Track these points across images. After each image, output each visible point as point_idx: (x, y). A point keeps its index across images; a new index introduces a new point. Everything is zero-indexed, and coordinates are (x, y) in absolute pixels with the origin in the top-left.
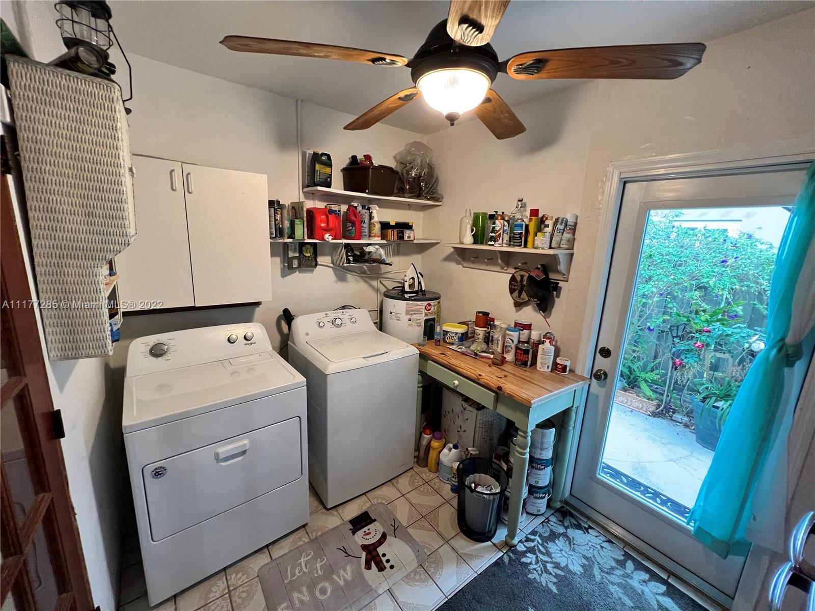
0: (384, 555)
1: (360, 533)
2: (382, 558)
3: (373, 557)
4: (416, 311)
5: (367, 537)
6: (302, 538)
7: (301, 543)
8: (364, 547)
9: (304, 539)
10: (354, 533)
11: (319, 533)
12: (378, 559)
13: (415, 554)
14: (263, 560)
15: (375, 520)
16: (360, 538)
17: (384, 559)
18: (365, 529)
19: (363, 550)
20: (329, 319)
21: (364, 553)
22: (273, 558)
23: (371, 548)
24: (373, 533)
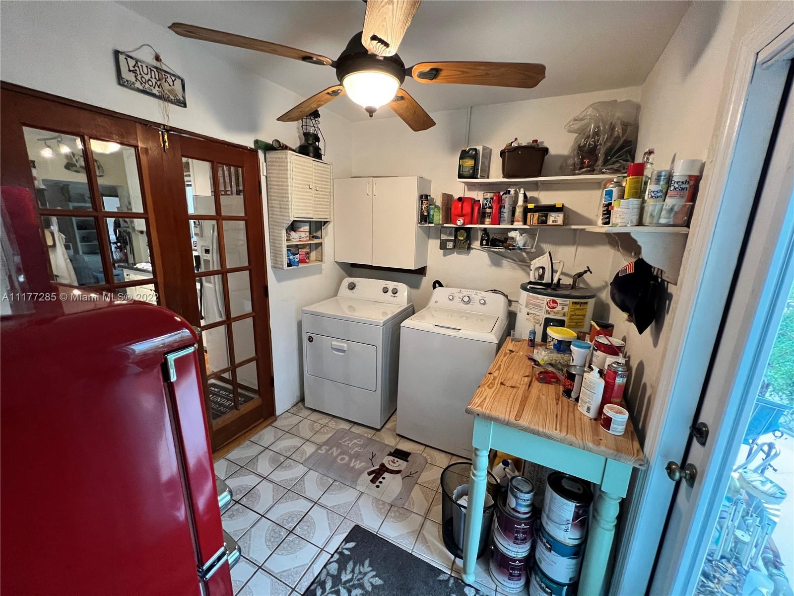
0: (384, 478)
1: (391, 458)
2: (381, 478)
3: (378, 474)
4: (535, 305)
5: (391, 463)
6: (369, 434)
7: (366, 435)
8: (383, 465)
9: (369, 435)
10: (389, 455)
11: (378, 440)
12: (378, 476)
13: (397, 497)
14: (345, 426)
15: (407, 461)
16: (387, 461)
17: (381, 479)
18: (396, 459)
19: (380, 465)
20: (461, 295)
21: (378, 467)
22: (351, 430)
23: (384, 469)
24: (397, 464)
